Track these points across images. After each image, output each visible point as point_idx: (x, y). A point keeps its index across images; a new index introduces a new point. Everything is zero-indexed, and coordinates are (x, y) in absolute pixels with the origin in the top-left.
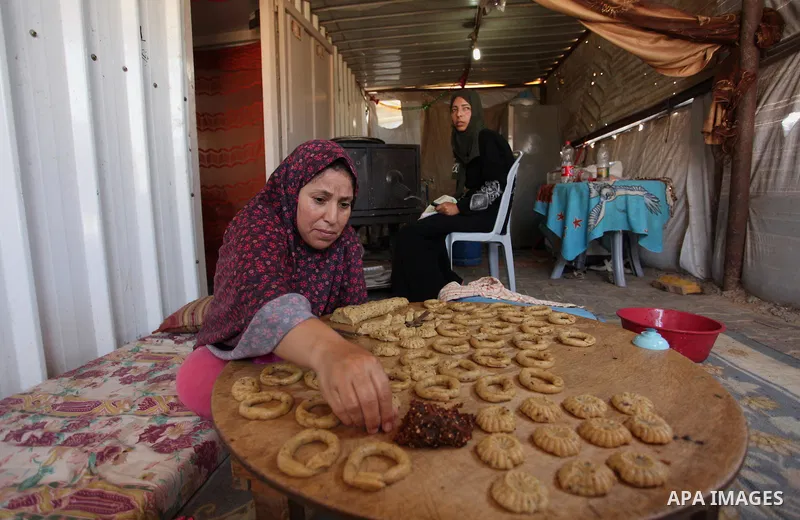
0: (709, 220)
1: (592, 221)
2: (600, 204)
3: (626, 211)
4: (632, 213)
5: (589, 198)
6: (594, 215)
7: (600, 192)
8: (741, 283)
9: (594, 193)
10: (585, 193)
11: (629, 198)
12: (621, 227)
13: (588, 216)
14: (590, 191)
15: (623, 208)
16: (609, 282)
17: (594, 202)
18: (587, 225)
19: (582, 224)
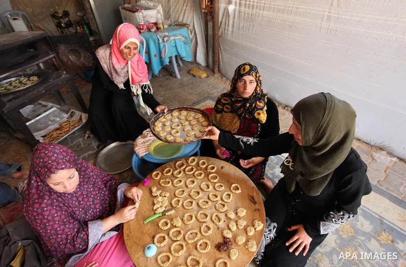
0: (205, 42)
1: (163, 55)
2: (164, 46)
3: (176, 46)
4: (178, 47)
5: (159, 44)
6: (163, 52)
7: (163, 39)
8: (219, 71)
9: (161, 41)
10: (157, 41)
11: (177, 41)
12: (175, 54)
13: (160, 52)
14: (159, 40)
15: (174, 45)
16: (173, 76)
17: (162, 45)
18: (161, 58)
19: (158, 55)
